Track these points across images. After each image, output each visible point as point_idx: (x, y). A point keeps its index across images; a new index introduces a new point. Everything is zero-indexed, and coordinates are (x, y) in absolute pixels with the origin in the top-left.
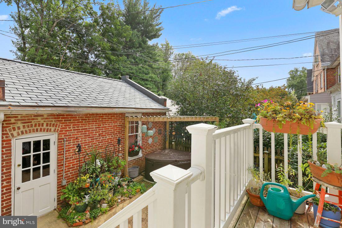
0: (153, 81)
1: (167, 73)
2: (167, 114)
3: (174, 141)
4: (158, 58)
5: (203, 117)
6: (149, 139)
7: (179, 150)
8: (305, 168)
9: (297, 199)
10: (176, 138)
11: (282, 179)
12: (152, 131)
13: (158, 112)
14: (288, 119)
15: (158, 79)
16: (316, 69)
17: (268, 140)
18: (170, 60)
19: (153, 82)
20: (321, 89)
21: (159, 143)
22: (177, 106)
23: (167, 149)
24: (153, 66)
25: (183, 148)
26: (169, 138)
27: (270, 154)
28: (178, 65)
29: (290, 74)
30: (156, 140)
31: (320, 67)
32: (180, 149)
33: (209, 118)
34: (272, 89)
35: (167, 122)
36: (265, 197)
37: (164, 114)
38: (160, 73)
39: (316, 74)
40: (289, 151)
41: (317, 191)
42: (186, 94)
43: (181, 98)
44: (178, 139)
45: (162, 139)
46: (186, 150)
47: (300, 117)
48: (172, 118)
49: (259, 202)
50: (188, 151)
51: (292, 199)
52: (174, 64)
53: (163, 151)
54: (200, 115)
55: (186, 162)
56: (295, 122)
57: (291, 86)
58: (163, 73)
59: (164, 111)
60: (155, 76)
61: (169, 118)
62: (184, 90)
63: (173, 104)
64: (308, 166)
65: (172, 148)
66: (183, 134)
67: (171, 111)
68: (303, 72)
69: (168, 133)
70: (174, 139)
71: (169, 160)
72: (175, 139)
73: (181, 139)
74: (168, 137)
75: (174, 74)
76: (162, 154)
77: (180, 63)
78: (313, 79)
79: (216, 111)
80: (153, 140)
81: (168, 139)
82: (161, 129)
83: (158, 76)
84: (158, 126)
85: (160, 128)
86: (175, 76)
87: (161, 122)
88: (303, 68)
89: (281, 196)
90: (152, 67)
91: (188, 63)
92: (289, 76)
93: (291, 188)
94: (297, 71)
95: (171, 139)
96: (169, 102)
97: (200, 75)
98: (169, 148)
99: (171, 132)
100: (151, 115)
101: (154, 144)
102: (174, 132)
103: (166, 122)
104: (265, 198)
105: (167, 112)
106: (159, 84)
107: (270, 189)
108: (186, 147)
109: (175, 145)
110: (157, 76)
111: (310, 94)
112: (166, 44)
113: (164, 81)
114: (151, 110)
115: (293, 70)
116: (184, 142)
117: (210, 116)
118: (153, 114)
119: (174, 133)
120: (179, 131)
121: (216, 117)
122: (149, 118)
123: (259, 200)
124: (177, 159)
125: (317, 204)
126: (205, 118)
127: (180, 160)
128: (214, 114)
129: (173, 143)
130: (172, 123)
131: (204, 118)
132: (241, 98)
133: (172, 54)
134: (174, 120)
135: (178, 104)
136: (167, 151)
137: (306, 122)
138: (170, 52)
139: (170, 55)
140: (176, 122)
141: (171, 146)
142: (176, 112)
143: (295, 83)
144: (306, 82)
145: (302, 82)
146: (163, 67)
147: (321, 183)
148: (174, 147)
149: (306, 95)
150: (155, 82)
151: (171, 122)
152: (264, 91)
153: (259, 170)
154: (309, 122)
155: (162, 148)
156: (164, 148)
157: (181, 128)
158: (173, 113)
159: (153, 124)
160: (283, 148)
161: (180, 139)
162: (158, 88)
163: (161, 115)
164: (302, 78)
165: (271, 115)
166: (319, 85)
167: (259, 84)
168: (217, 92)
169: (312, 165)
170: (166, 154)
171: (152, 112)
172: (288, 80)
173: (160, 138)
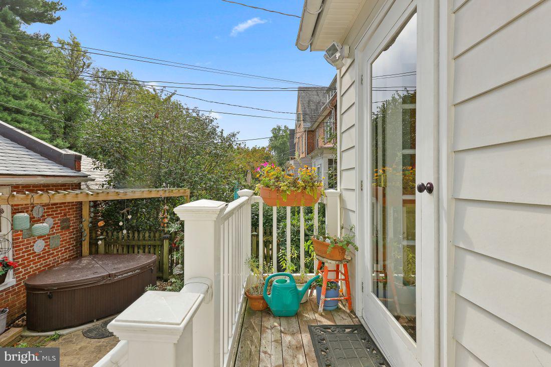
0: (37, 116)
1: (77, 103)
2: (82, 187)
3: (101, 239)
4: (50, 68)
5: (163, 190)
6: (34, 242)
7: (114, 254)
8: (309, 246)
9: (301, 286)
10: (107, 232)
11: (284, 265)
12: (44, 224)
13: (60, 182)
14: (292, 188)
15: (53, 113)
16: (298, 131)
17: (256, 217)
18: (83, 79)
19: (38, 118)
20: (303, 153)
21: (63, 247)
22: (106, 171)
23: (85, 257)
24: (37, 82)
25: (123, 249)
26: (90, 233)
27: (258, 236)
28: (102, 92)
29: (273, 133)
30: (56, 242)
31: (302, 128)
32: (115, 251)
33: (174, 191)
34: (255, 150)
35: (85, 202)
36: (269, 294)
37: (78, 186)
38: (58, 102)
39: (298, 135)
40: (278, 228)
41: (319, 271)
42: (126, 148)
43: (117, 155)
44: (110, 234)
45: (73, 238)
46: (128, 253)
47: (303, 185)
48: (98, 193)
49: (261, 305)
50: (134, 253)
51: (298, 287)
52: (94, 87)
53: (77, 263)
54: (156, 187)
55: (131, 273)
56: (299, 191)
57: (273, 147)
58: (65, 101)
59: (76, 181)
60: (44, 105)
61: (92, 195)
62: (122, 142)
63: (96, 166)
64: (312, 243)
65: (97, 252)
66: (121, 224)
67: (94, 180)
68: (285, 131)
69: (86, 225)
70: (102, 234)
71: (92, 278)
72: (105, 233)
73: (118, 232)
74: (86, 233)
75: (93, 109)
76: (73, 269)
77: (108, 90)
78: (296, 141)
79: (184, 180)
80: (46, 242)
81: (87, 238)
82: (68, 219)
83: (51, 107)
84: (61, 213)
85: (65, 215)
86: (95, 112)
87: (68, 203)
88: (285, 127)
89: (288, 288)
90: (34, 85)
91: (125, 93)
92: (272, 135)
93: (294, 275)
94: (279, 129)
95: (94, 235)
96: (87, 163)
97: (156, 117)
98: (91, 253)
99: (94, 223)
100: (41, 190)
101: (49, 251)
102: (101, 220)
103: (81, 203)
104: (269, 296)
105: (82, 183)
106: (56, 125)
107: (274, 283)
108: (128, 247)
109: (105, 245)
110: (49, 105)
111: (292, 158)
112: (72, 43)
113: (69, 119)
114: (39, 178)
115: (276, 127)
116: (125, 238)
117: (174, 187)
118: (45, 188)
119: (101, 224)
120: (112, 217)
121: (185, 190)
122: (35, 196)
123: (262, 302)
124: (112, 270)
125: (321, 286)
126: (167, 191)
127: (119, 272)
128: (181, 185)
129: (100, 242)
130: (96, 204)
131: (165, 191)
132: (222, 160)
133: (88, 66)
134: (101, 198)
135: (108, 166)
136: (85, 261)
137: (310, 190)
138: (82, 62)
139: (83, 67)
140: (105, 201)
141: (94, 250)
142: (104, 183)
143: (277, 143)
144: (288, 144)
145: (284, 143)
146: (67, 90)
147: (324, 260)
148: (102, 249)
149: (288, 160)
150: (43, 118)
151: (95, 202)
152: (247, 152)
153: (258, 260)
154: (313, 190)
155: (72, 256)
156: (79, 256)
157: (118, 213)
158: (96, 185)
159: (47, 209)
160: (272, 226)
161: (115, 233)
162: (52, 131)
163: (69, 189)
164: (285, 139)
165: (274, 183)
166: (301, 148)
167: (241, 142)
168: (186, 147)
169: (315, 241)
170: (83, 268)
171: (42, 182)
172: (271, 140)
173: (67, 236)
